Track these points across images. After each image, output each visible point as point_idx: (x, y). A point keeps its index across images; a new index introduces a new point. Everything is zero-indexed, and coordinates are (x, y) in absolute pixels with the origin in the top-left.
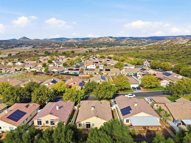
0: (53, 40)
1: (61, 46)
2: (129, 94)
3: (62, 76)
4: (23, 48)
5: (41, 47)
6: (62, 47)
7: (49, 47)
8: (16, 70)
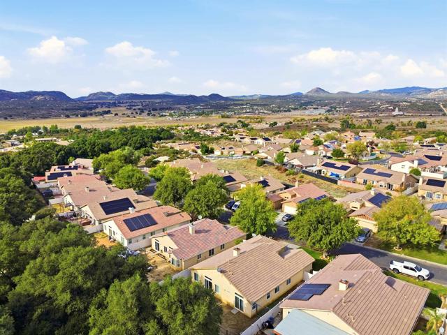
0: (383, 94)
1: (397, 109)
2: (406, 264)
3: (302, 177)
4: (307, 112)
5: (345, 111)
6: (399, 111)
7: (366, 111)
8: (244, 152)
